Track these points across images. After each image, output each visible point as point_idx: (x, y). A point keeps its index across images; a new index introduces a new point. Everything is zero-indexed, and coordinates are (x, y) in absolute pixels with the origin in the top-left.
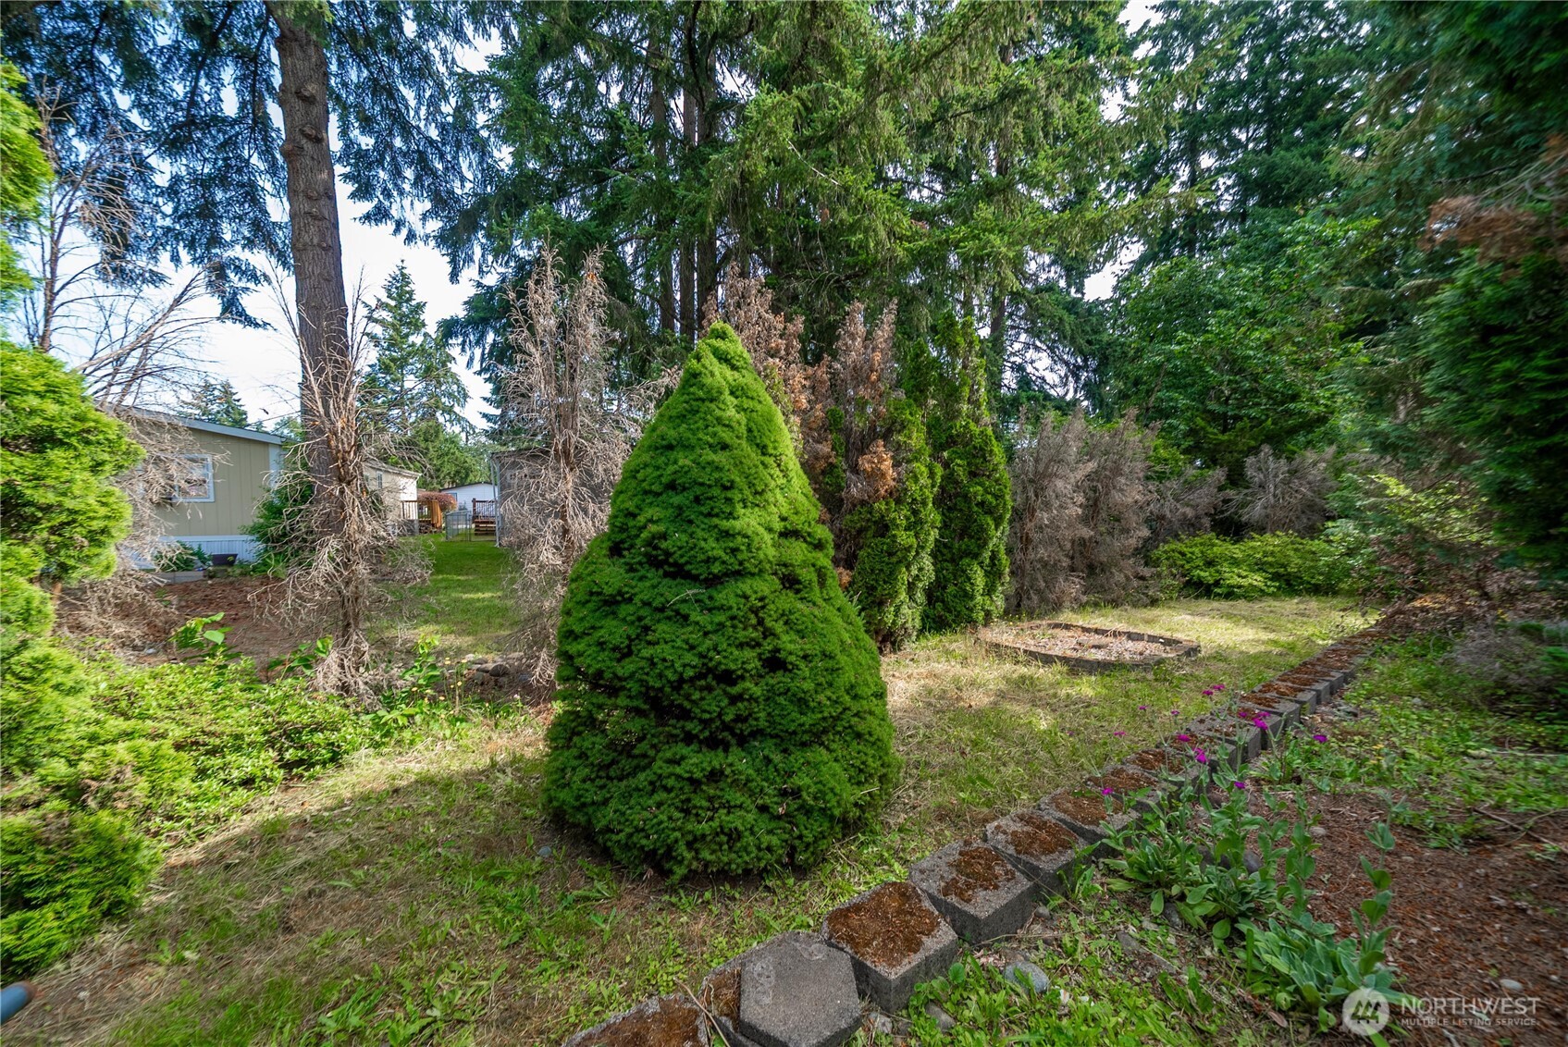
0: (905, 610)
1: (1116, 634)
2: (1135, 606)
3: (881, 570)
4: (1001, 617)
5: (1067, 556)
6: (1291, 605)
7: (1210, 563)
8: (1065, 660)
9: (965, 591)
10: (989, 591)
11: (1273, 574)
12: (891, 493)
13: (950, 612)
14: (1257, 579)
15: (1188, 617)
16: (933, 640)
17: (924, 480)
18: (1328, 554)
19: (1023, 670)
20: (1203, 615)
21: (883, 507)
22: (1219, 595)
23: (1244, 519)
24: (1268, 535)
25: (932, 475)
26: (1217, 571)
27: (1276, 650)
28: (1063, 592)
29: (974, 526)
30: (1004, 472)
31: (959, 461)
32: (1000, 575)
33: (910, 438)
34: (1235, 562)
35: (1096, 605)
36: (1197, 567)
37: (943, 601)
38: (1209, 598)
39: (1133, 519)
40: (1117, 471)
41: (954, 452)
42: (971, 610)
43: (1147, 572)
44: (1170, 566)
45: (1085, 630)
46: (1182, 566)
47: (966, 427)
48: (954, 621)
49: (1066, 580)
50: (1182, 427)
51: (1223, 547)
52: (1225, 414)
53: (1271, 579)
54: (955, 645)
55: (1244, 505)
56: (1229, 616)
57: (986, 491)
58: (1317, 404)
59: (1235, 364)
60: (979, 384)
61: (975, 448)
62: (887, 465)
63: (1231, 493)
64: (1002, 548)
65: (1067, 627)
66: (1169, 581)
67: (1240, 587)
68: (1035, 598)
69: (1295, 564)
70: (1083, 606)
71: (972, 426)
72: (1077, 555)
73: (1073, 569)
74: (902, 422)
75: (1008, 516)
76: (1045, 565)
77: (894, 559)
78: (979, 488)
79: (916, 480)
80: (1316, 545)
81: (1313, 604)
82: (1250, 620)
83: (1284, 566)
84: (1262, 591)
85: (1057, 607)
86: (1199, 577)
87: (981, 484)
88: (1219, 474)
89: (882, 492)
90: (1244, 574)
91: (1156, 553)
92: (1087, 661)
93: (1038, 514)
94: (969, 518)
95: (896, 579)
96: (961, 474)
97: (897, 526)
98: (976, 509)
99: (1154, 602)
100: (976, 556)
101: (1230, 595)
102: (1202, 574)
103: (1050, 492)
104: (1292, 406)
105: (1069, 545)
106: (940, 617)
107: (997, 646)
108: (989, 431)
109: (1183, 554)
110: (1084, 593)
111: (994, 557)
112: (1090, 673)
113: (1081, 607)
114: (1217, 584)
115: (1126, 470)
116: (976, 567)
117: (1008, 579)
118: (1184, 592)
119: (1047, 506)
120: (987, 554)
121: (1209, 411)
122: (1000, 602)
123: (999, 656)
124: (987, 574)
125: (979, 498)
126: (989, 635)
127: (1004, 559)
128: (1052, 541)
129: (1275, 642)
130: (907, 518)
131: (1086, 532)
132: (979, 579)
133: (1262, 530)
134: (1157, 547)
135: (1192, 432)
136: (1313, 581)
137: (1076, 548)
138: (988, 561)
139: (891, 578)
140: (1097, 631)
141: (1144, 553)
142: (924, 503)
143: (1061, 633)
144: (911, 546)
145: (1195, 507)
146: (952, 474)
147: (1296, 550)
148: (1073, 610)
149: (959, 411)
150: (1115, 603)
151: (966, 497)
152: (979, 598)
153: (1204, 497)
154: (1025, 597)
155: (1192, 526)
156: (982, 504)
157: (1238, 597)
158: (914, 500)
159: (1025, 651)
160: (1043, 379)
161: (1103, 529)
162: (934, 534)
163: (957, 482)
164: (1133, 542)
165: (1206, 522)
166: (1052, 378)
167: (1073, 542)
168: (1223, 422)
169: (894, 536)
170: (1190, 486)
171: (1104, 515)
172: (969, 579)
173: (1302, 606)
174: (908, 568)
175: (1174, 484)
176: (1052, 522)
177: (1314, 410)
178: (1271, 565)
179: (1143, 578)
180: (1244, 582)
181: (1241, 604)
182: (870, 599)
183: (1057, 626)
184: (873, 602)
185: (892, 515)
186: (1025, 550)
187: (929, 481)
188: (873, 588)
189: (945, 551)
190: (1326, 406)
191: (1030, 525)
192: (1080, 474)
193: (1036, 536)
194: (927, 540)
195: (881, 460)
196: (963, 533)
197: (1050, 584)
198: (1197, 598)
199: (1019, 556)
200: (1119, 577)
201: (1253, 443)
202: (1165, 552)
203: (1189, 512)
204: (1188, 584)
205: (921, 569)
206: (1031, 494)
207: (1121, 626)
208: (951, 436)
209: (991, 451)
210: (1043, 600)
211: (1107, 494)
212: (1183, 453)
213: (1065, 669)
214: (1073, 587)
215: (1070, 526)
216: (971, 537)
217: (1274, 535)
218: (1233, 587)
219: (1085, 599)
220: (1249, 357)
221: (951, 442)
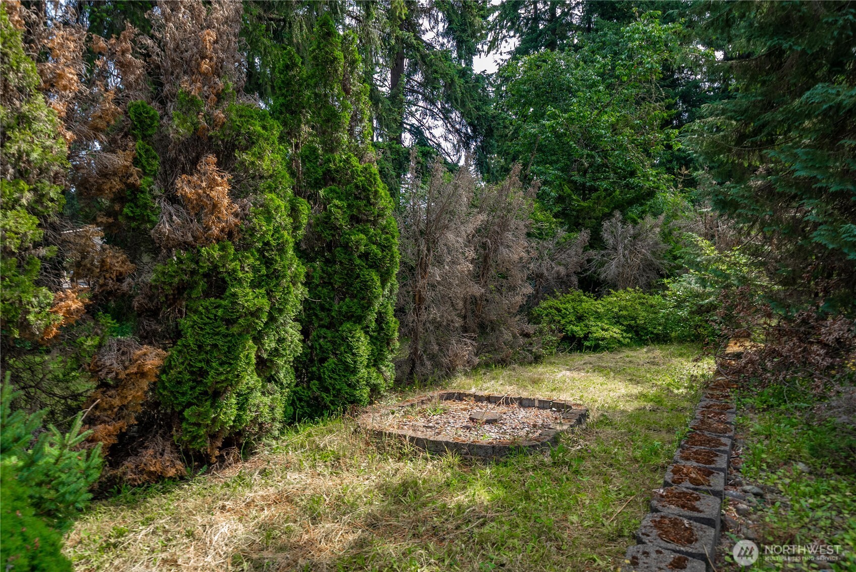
0: (257, 398)
1: (508, 401)
2: (521, 364)
3: (215, 346)
4: (392, 390)
5: (459, 315)
6: (642, 354)
7: (580, 318)
8: (456, 447)
9: (345, 363)
10: (376, 361)
11: (627, 326)
12: (230, 235)
13: (327, 390)
14: (615, 332)
15: (568, 373)
16: (304, 432)
17: (283, 218)
18: (664, 307)
19: (408, 468)
20: (579, 370)
21: (216, 254)
22: (588, 347)
23: (602, 277)
24: (621, 291)
25: (294, 211)
26: (586, 326)
27: (649, 406)
28: (456, 355)
29: (357, 284)
30: (391, 220)
31: (337, 202)
32: (388, 341)
33: (261, 158)
34: (599, 317)
35: (487, 365)
36: (570, 322)
37: (319, 379)
38: (581, 351)
39: (519, 276)
40: (504, 226)
41: (332, 191)
42: (352, 386)
43: (530, 328)
44: (550, 322)
45: (479, 399)
46: (559, 322)
47: (347, 161)
48: (332, 402)
49: (458, 342)
50: (553, 194)
51: (589, 303)
52: (584, 185)
53: (625, 331)
54: (327, 438)
55: (602, 264)
56: (599, 369)
57: (371, 241)
58: (648, 180)
59: (590, 141)
60: (362, 112)
61: (357, 187)
62: (221, 192)
63: (592, 253)
64: (391, 310)
65: (460, 397)
66: (549, 337)
67: (603, 339)
68: (428, 364)
69: (643, 316)
70: (475, 368)
71: (354, 161)
72: (469, 314)
73: (465, 329)
74: (250, 134)
75: (396, 271)
76: (438, 325)
77: (235, 329)
78: (362, 236)
79: (269, 218)
80: (656, 299)
81: (658, 352)
82: (617, 372)
83: (634, 319)
84: (619, 341)
85: (450, 372)
86: (572, 331)
87: (363, 231)
88: (583, 236)
89: (215, 231)
90: (606, 327)
91: (536, 310)
92: (481, 447)
93: (430, 269)
94: (351, 274)
95: (237, 358)
96: (340, 218)
97: (240, 281)
98: (358, 261)
99: (537, 359)
100: (359, 320)
101: (596, 348)
102: (575, 328)
103: (441, 248)
104: (631, 180)
105: (461, 304)
106: (316, 398)
107: (379, 434)
108: (375, 169)
109: (559, 310)
110: (476, 355)
111: (381, 319)
112: (485, 462)
113: (474, 369)
114: (586, 337)
115: (513, 226)
116: (360, 334)
117: (398, 344)
118: (561, 347)
119: (439, 262)
120: (372, 317)
121: (572, 181)
122: (389, 372)
123: (381, 449)
124: (373, 341)
125: (362, 249)
126: (371, 420)
127: (393, 322)
128: (444, 299)
129: (644, 396)
130: (255, 270)
131: (477, 290)
132: (363, 347)
133: (615, 287)
134: (537, 304)
135: (560, 199)
136: (655, 331)
137: (469, 307)
138: (373, 325)
139: (230, 357)
140: (489, 399)
141: (527, 310)
142: (281, 250)
143: (454, 406)
144: (260, 309)
145: (566, 266)
146: (328, 217)
147: (642, 304)
148: (466, 374)
149: (338, 141)
150: (503, 363)
151: (346, 247)
152: (363, 372)
153: (574, 256)
154: (418, 362)
155: (564, 283)
156: (365, 256)
157: (603, 349)
158: (267, 244)
159: (412, 439)
160: (439, 145)
161: (492, 287)
162: (299, 292)
163: (335, 228)
164: (518, 299)
165: (575, 280)
166: (447, 146)
167: (465, 300)
168: (584, 191)
169: (234, 295)
170: (561, 247)
171: (493, 272)
172: (350, 348)
173: (650, 354)
174: (258, 340)
175: (550, 244)
176: (444, 279)
177: (647, 185)
178: (625, 317)
179: (527, 335)
180: (606, 334)
181: (606, 355)
182: (199, 389)
183: (449, 397)
184: (205, 393)
185: (231, 266)
186: (417, 311)
187: (289, 220)
188: (203, 373)
189: (322, 315)
190: (654, 182)
191: (421, 283)
192: (470, 228)
193: (429, 295)
194: (286, 301)
195: (212, 184)
196: (346, 291)
197: (443, 345)
198: (571, 351)
199: (411, 317)
200: (507, 336)
201: (606, 210)
202: (545, 309)
203: (562, 270)
204: (564, 339)
205: (281, 341)
206: (423, 247)
207: (511, 390)
208: (329, 171)
209: (376, 192)
210: (437, 365)
211: (495, 251)
212: (556, 216)
213: (457, 460)
214: (464, 349)
215: (462, 283)
216: (353, 296)
217: (626, 291)
218: (598, 339)
219: (477, 360)
220: (601, 136)
221: (328, 178)
